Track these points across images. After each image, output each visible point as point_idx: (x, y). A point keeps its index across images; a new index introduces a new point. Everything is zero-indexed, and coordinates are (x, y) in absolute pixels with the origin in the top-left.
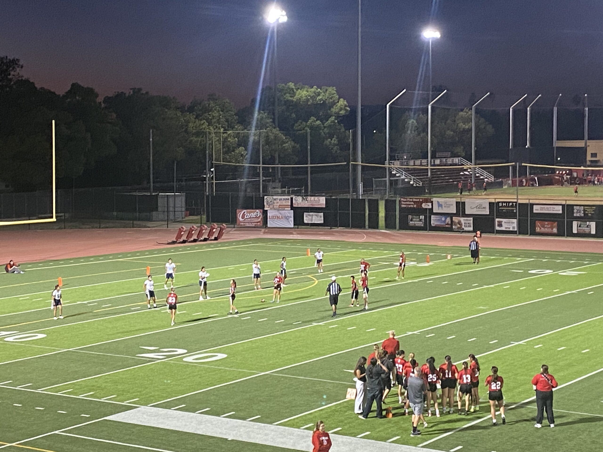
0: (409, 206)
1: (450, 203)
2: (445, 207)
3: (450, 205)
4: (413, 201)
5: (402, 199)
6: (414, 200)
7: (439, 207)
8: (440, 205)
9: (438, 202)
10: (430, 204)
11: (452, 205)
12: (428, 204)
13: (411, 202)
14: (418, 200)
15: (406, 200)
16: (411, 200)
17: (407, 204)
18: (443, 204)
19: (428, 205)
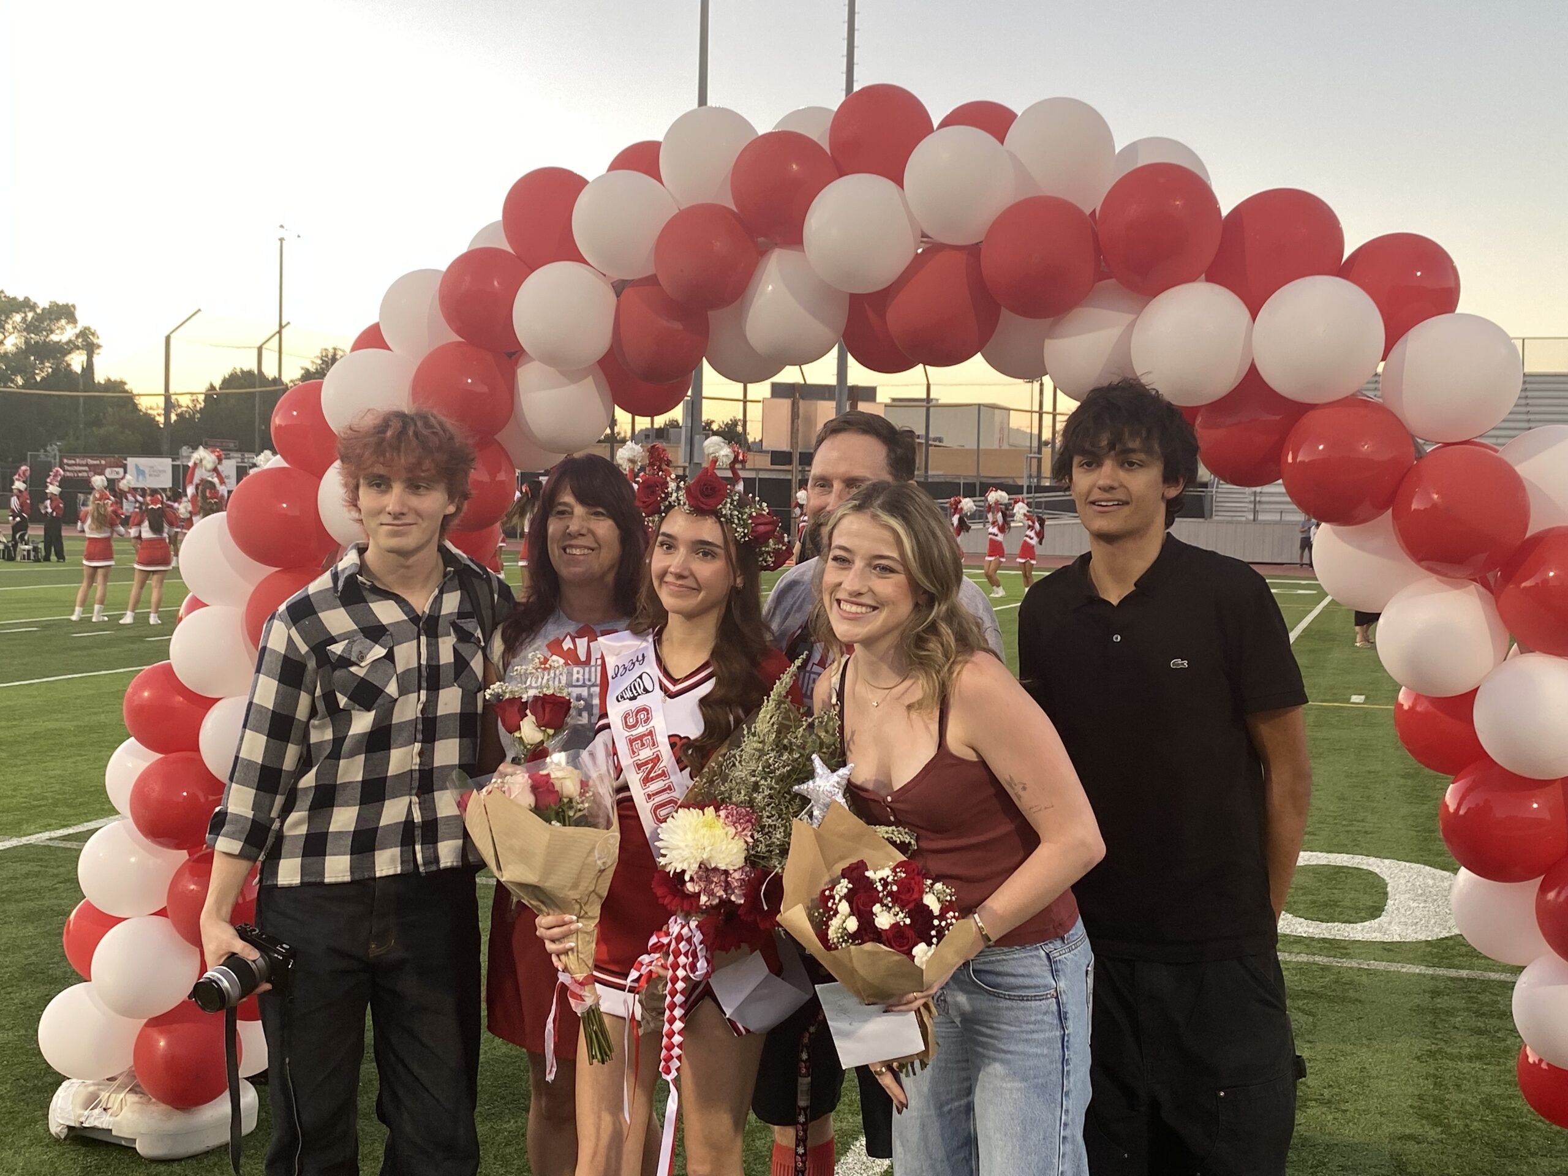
0: (80, 475)
1: (161, 468)
2: (150, 475)
3: (160, 471)
4: (87, 465)
5: (65, 461)
6: (90, 462)
7: (138, 475)
8: (140, 472)
9: (137, 466)
10: (121, 470)
11: (164, 471)
12: (117, 469)
13: (83, 465)
14: (98, 462)
15: (73, 462)
16: (84, 462)
17: (75, 471)
18: (147, 471)
19: (118, 473)
